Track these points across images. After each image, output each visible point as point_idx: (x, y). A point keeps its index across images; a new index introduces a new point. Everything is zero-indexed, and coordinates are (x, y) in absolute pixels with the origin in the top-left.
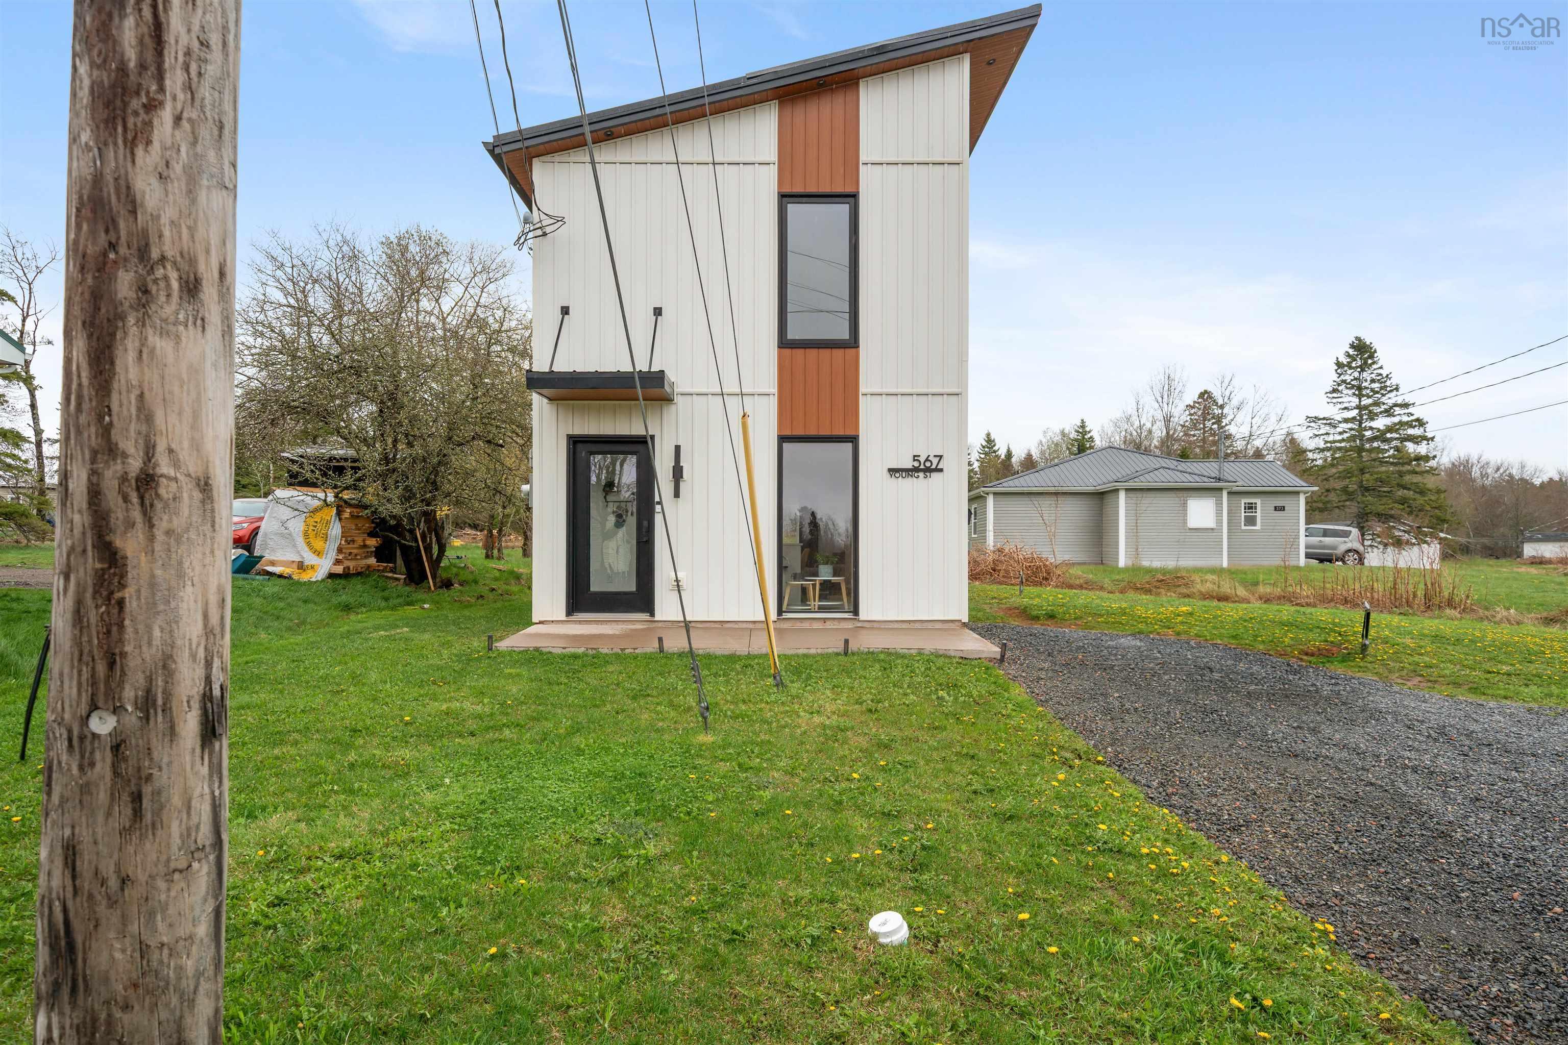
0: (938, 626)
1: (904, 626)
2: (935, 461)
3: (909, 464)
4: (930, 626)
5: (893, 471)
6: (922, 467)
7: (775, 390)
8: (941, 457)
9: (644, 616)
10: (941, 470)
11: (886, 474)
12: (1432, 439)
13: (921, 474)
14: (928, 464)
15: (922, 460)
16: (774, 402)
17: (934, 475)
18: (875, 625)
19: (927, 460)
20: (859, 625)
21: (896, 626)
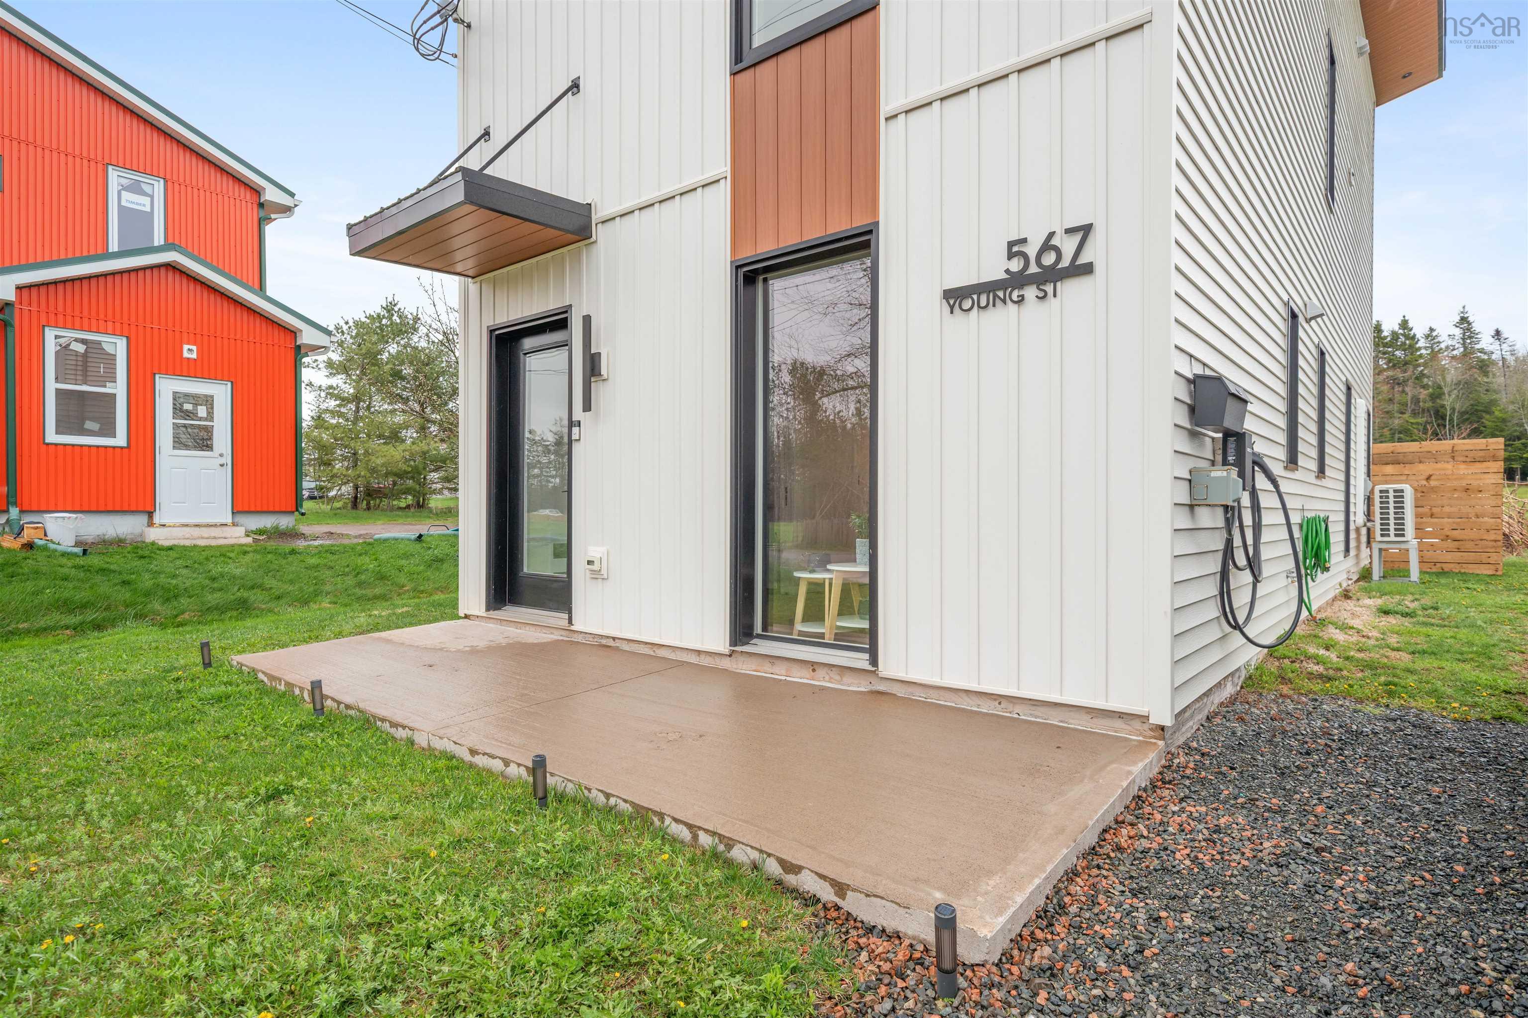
2: (1068, 246)
3: (996, 268)
6: (1033, 269)
7: (727, 169)
8: (1086, 230)
9: (563, 621)
10: (1088, 269)
11: (939, 309)
13: (1031, 292)
14: (1049, 259)
15: (1032, 251)
16: (725, 193)
17: (1070, 289)
19: (1047, 246)
20: (882, 687)
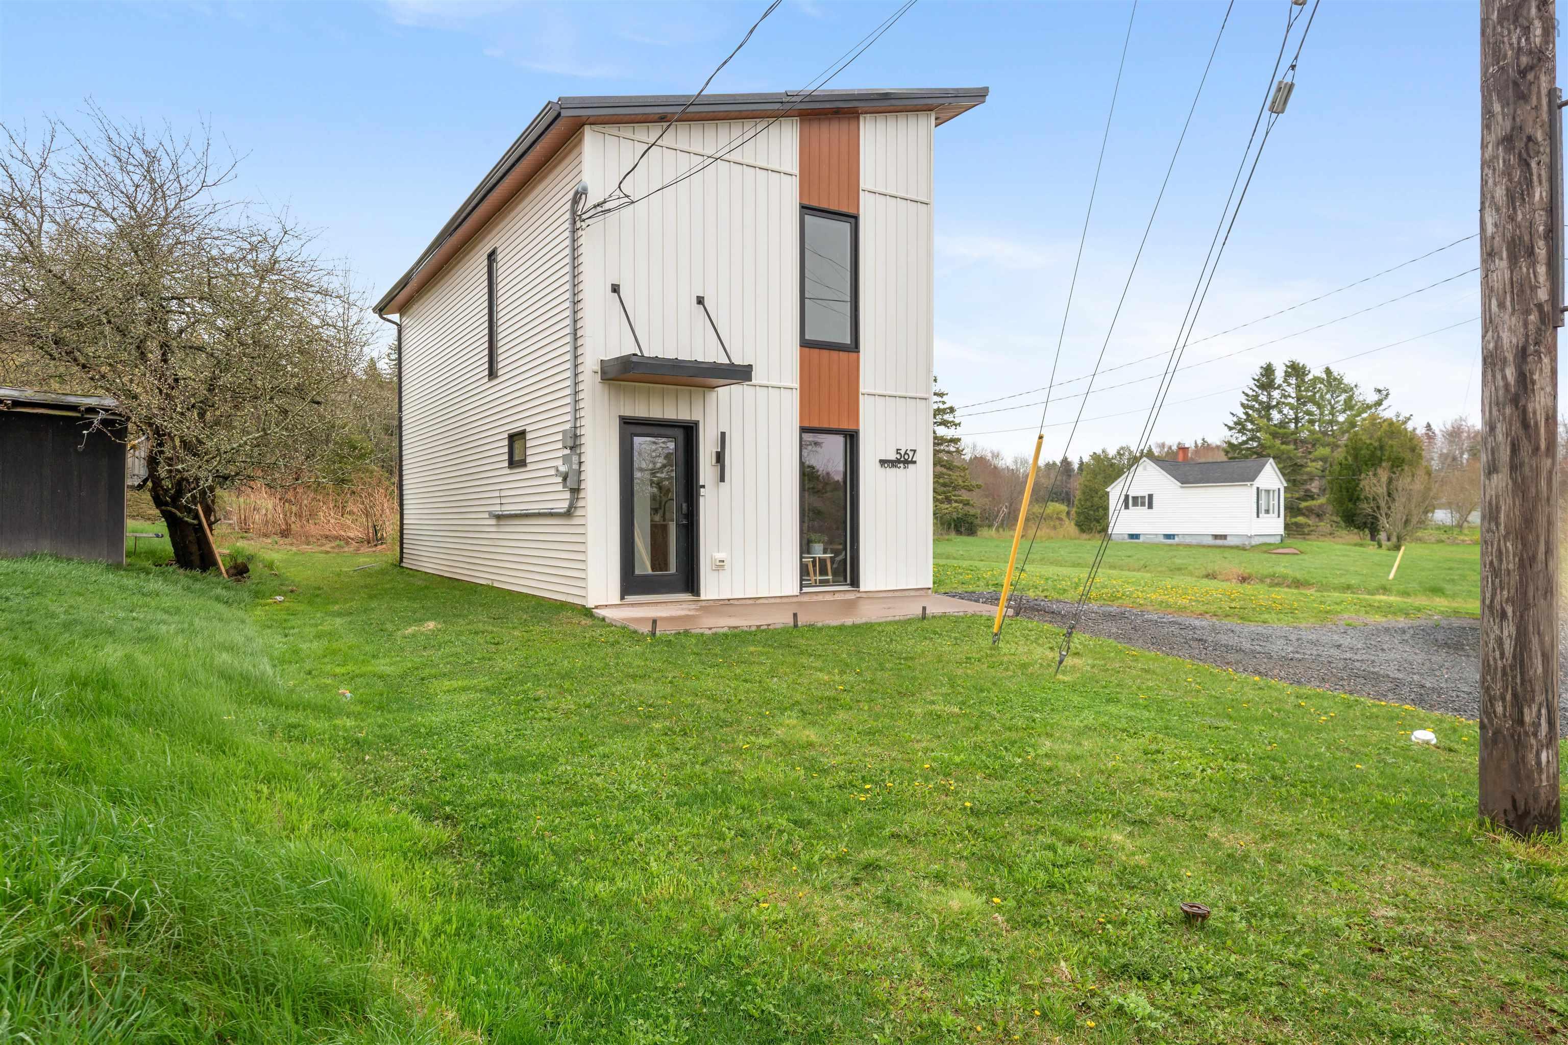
0: (913, 593)
1: (890, 594)
2: (911, 454)
3: (893, 456)
4: (907, 593)
5: (883, 462)
6: (902, 459)
7: (797, 386)
8: (915, 450)
9: (687, 597)
10: (915, 462)
11: (878, 464)
12: (959, 424)
13: (901, 466)
14: (906, 457)
15: (903, 452)
16: (796, 395)
17: (910, 466)
18: (871, 595)
19: (906, 453)
20: (859, 595)
21: (881, 595)
